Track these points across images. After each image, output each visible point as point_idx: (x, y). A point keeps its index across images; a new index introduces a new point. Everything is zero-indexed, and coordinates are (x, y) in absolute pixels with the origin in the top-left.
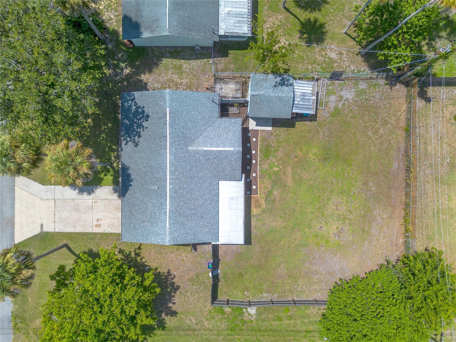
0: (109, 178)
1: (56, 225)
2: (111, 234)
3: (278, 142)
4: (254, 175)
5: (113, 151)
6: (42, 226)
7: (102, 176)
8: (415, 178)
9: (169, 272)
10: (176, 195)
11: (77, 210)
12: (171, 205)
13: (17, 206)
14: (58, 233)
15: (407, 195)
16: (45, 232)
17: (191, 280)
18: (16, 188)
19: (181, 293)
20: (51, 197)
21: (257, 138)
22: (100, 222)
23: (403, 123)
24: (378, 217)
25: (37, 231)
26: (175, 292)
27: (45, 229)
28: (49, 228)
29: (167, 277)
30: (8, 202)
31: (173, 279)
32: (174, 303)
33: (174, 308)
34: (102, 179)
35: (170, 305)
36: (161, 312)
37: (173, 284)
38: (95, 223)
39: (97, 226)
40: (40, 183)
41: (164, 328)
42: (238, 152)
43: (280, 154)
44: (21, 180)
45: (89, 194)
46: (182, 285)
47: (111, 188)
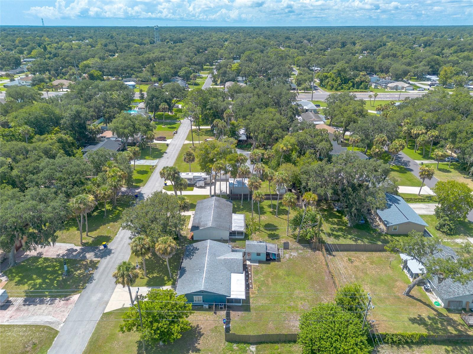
3: (262, 269)
4: (250, 281)
5: (175, 272)
9: (198, 326)
10: (208, 272)
12: (206, 275)
17: (212, 330)
19: (204, 337)
21: (251, 267)
23: (324, 263)
24: (324, 299)
26: (201, 337)
29: (196, 328)
31: (200, 329)
32: (199, 344)
33: (199, 347)
35: (196, 345)
36: (189, 350)
37: (199, 333)
42: (241, 259)
43: (264, 273)
44: (120, 286)
46: (205, 333)
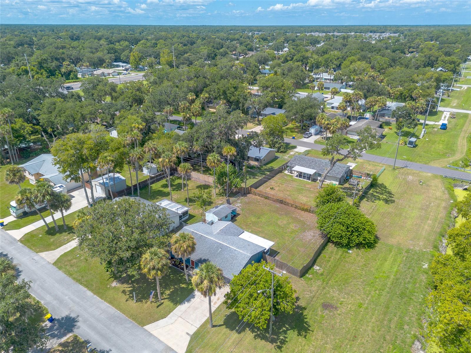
1: (195, 325)
6: (188, 334)
7: (190, 287)
8: (286, 199)
11: (197, 308)
13: (162, 339)
14: (200, 327)
15: (292, 206)
16: (193, 335)
18: (151, 332)
20: (176, 318)
22: (214, 301)
25: (188, 338)
27: (191, 333)
28: (192, 330)
30: (155, 342)
34: (192, 288)
39: (215, 303)
40: (162, 318)
41: (305, 309)
45: (194, 298)
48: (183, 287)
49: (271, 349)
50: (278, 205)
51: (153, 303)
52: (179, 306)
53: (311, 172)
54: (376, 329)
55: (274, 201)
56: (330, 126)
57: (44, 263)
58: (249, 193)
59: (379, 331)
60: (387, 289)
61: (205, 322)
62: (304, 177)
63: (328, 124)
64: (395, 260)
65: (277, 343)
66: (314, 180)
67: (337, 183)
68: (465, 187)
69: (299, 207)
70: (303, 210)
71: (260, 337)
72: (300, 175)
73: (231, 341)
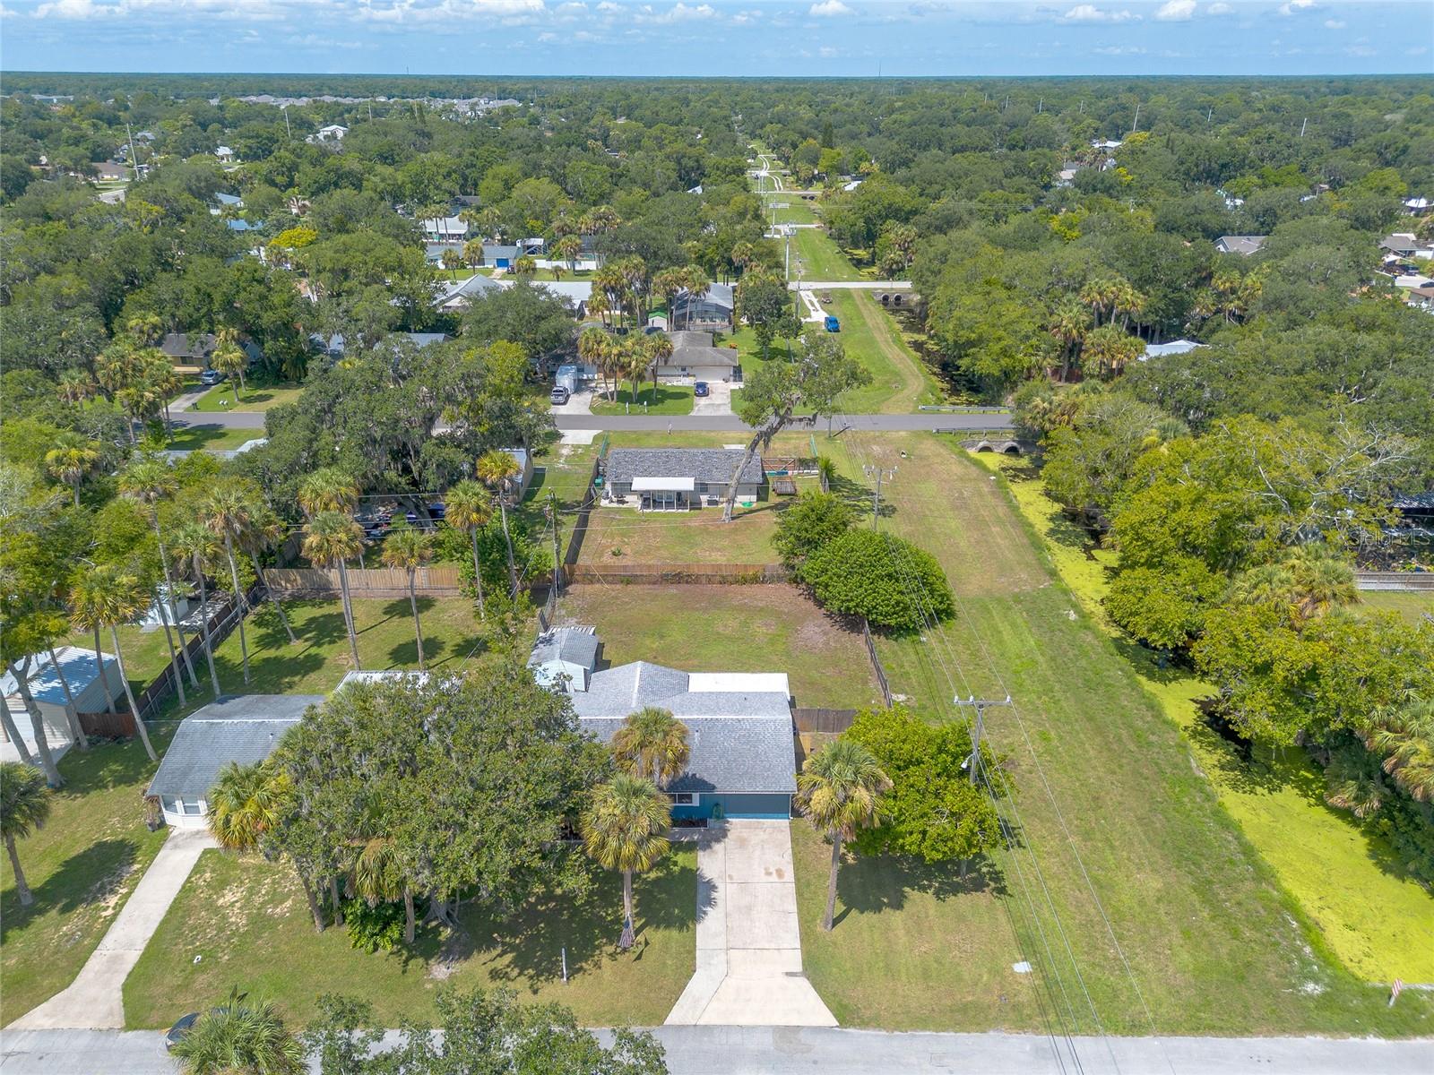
0: (681, 859)
1: (785, 946)
2: (794, 854)
6: (789, 974)
7: (676, 869)
8: (688, 566)
11: (749, 908)
14: (802, 940)
15: (710, 580)
16: (805, 969)
18: (701, 1022)
20: (723, 957)
22: (772, 870)
25: (804, 984)
27: (799, 968)
28: (795, 961)
30: (735, 1038)
34: (684, 869)
38: (774, 878)
39: (780, 873)
40: (690, 977)
45: (714, 888)
47: (701, 853)
48: (658, 879)
49: (992, 903)
50: (673, 590)
51: (618, 957)
52: (700, 928)
53: (686, 484)
54: (1114, 767)
55: (654, 583)
56: (627, 360)
57: (82, 1042)
58: (569, 583)
59: (1121, 767)
60: (1057, 687)
61: (801, 925)
62: (669, 504)
63: (620, 354)
64: (1014, 625)
65: (988, 885)
66: (696, 505)
67: (754, 498)
68: (981, 444)
69: (730, 579)
70: (744, 581)
71: (946, 892)
72: (650, 499)
73: (901, 933)
